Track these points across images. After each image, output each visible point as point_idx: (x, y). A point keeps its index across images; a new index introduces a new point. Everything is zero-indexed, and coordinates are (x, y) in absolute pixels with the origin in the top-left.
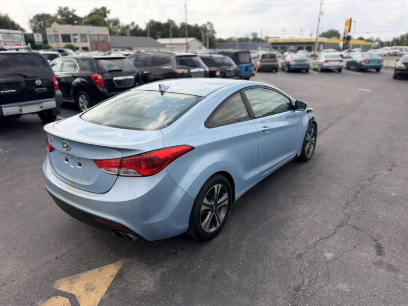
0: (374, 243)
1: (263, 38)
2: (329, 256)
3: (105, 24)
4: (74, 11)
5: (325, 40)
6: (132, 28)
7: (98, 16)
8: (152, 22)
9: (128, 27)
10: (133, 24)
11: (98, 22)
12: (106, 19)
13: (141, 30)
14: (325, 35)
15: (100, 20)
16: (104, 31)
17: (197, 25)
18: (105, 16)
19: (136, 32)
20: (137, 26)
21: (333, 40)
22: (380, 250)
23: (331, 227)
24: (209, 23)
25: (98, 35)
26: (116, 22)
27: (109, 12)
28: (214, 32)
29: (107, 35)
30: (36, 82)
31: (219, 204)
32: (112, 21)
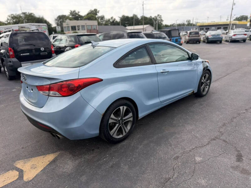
0: (237, 153)
1: (194, 23)
2: (198, 159)
3: (96, 19)
4: (79, 12)
5: (237, 22)
6: (111, 21)
7: (92, 15)
8: (124, 16)
9: (109, 20)
10: (112, 18)
11: (91, 18)
12: (97, 16)
13: (117, 21)
14: (237, 19)
15: (93, 17)
16: (95, 23)
17: (151, 17)
18: (96, 14)
19: (114, 23)
20: (115, 19)
21: (243, 22)
22: (239, 158)
23: (206, 141)
24: (158, 15)
25: (91, 26)
26: (102, 18)
27: (98, 12)
28: (162, 20)
29: (96, 25)
30: (41, 49)
31: (124, 120)
32: (100, 17)
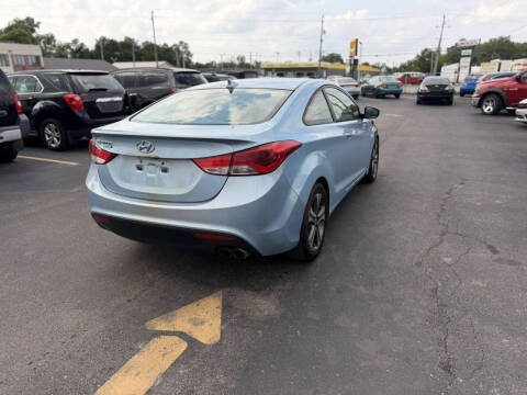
1: (253, 63)
2: (448, 260)
3: (35, 41)
5: (328, 65)
6: (74, 47)
7: (23, 31)
8: (103, 39)
9: (68, 46)
10: (75, 41)
11: (22, 38)
12: (34, 35)
13: (87, 50)
15: (25, 35)
16: (35, 50)
17: (165, 45)
18: (33, 31)
19: (81, 53)
20: (82, 44)
21: (337, 65)
22: (493, 249)
24: (181, 43)
25: (26, 56)
26: (49, 39)
27: (37, 26)
28: (189, 54)
29: (37, 58)
31: (319, 218)
32: (43, 37)
